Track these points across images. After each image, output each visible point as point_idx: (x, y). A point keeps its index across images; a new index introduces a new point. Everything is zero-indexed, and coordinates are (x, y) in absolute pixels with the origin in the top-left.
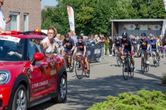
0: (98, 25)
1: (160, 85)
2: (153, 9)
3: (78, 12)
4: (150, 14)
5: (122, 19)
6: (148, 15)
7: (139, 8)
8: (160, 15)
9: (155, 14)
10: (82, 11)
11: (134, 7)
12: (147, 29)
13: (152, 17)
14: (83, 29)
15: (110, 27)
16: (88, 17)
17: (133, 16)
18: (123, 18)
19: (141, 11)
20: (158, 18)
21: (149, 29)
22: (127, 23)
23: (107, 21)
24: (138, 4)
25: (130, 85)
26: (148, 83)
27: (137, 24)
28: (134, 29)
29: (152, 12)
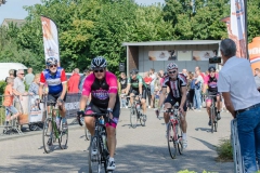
0: (102, 53)
1: (216, 160)
2: (200, 22)
3: (65, 30)
4: (195, 32)
5: (144, 40)
6: (192, 33)
7: (175, 22)
8: (213, 34)
9: (205, 31)
10: (72, 28)
11: (165, 19)
12: (189, 59)
13: (199, 37)
14: (74, 60)
15: (123, 55)
16: (84, 38)
17: (164, 36)
18: (148, 39)
19: (178, 26)
20: (210, 38)
21: (194, 58)
22: (154, 48)
23: (118, 45)
24: (174, 14)
25: (161, 162)
26: (194, 157)
27: (172, 49)
28: (166, 59)
29: (198, 28)
